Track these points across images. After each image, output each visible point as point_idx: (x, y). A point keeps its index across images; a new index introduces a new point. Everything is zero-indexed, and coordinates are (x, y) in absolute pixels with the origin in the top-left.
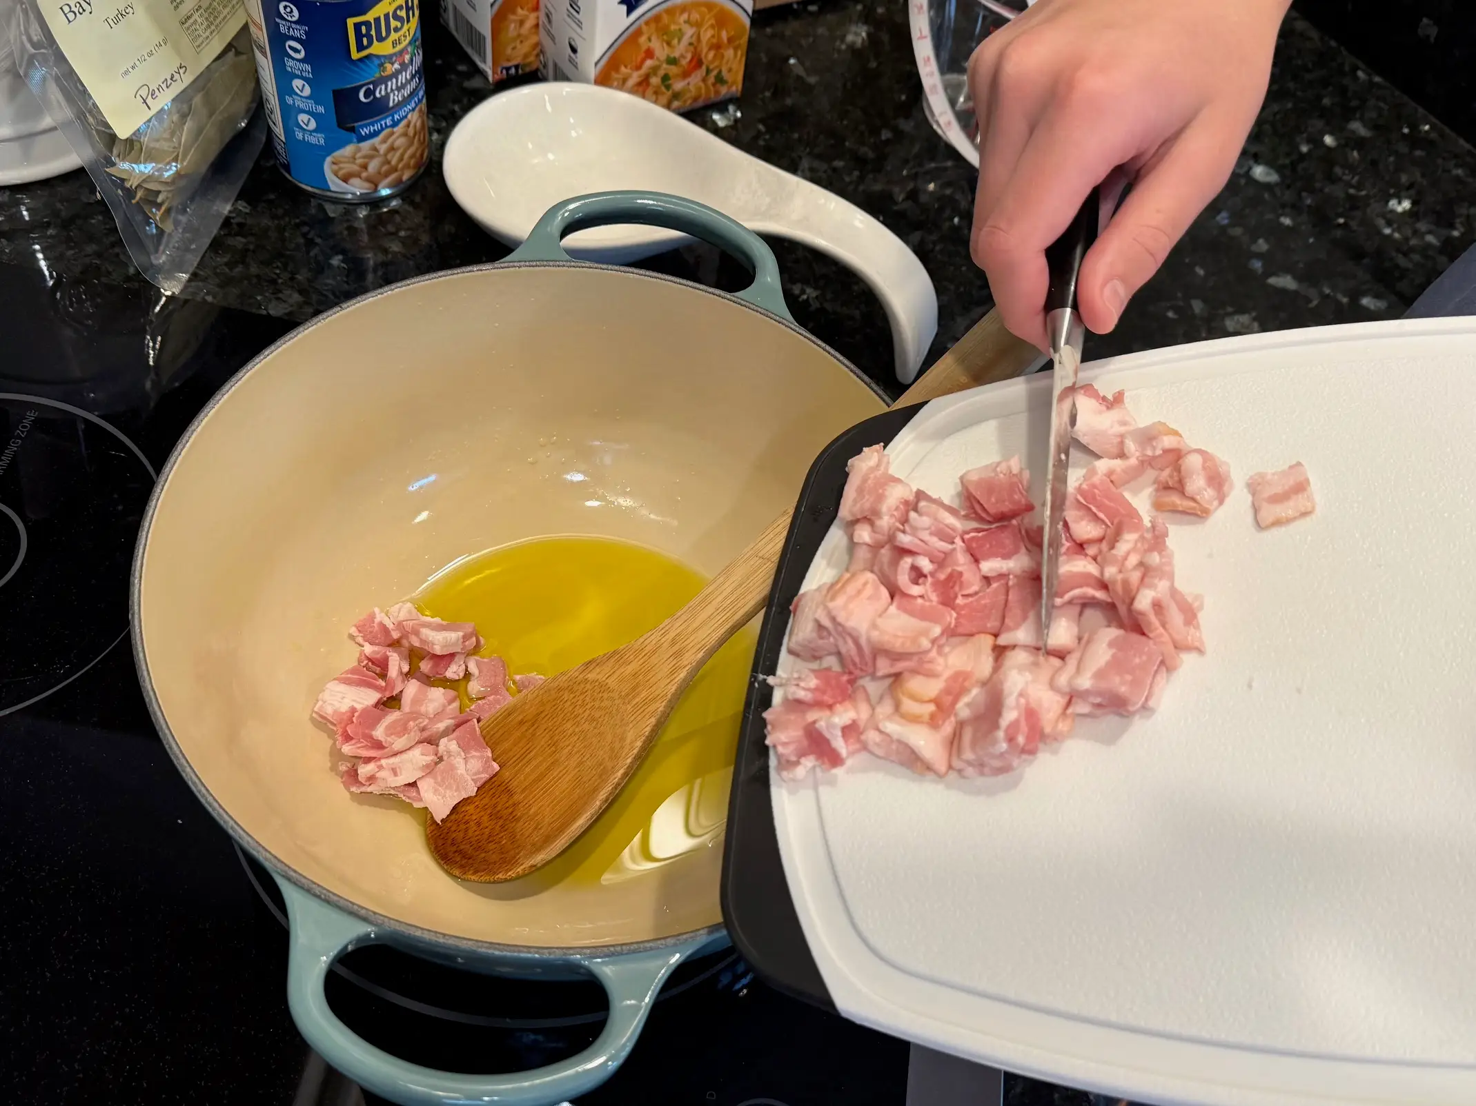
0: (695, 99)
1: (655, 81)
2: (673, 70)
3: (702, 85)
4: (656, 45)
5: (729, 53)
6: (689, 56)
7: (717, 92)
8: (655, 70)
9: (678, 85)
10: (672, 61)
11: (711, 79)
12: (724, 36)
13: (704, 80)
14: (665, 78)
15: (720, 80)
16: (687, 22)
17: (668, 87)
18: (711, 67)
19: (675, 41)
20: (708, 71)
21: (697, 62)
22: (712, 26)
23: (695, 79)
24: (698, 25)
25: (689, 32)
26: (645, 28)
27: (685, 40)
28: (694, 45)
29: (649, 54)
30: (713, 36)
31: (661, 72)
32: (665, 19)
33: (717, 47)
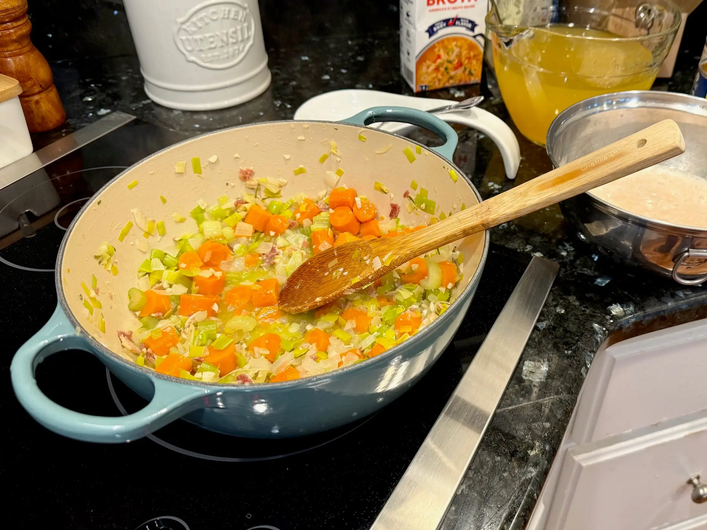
0: (460, 81)
1: (442, 69)
2: (450, 66)
3: (462, 74)
4: (442, 53)
5: (474, 62)
6: (456, 61)
7: (470, 79)
8: (442, 64)
9: (452, 73)
10: (450, 62)
11: (467, 72)
12: (472, 54)
13: (464, 72)
14: (446, 69)
15: (470, 74)
16: (456, 45)
17: (448, 73)
18: (467, 66)
19: (450, 53)
20: (465, 69)
21: (460, 64)
22: (466, 49)
23: (460, 71)
24: (461, 47)
25: (456, 50)
26: (437, 45)
27: (455, 54)
28: (459, 56)
29: (439, 57)
30: (467, 53)
31: (445, 66)
32: (446, 43)
33: (469, 58)
